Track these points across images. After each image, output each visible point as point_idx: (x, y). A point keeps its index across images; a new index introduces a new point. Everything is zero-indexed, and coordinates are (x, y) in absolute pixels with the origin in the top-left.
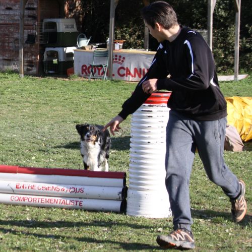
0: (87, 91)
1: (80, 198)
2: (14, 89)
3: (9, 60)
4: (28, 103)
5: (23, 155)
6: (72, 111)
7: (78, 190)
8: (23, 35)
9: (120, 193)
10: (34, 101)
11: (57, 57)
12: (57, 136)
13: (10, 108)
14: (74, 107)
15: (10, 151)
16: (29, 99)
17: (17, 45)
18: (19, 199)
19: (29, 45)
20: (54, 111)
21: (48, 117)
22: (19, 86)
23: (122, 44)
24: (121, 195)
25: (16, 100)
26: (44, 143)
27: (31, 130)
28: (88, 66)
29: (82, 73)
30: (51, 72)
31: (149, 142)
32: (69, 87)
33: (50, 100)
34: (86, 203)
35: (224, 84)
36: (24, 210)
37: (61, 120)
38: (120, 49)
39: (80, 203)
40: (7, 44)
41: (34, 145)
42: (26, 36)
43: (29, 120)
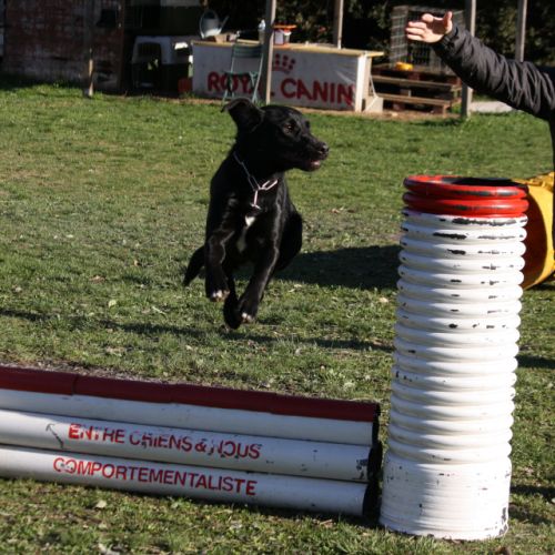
0: (221, 128)
1: (248, 472)
2: (72, 118)
3: (63, 60)
4: (100, 154)
5: (89, 293)
6: (194, 174)
7: (242, 451)
8: (93, 9)
9: (362, 463)
10: (113, 148)
11: (159, 55)
12: (164, 239)
13: (62, 165)
14: (198, 164)
15: (58, 279)
16: (102, 144)
17: (80, 29)
18: (79, 468)
19: (102, 31)
20: (157, 172)
21: (143, 189)
22: (80, 114)
23: (288, 34)
24: (365, 469)
25: (75, 145)
26: (137, 257)
27: (107, 222)
28: (221, 75)
29: (210, 89)
30: (146, 85)
31: (453, 326)
32: (183, 118)
33: (147, 148)
34: (267, 488)
35: (492, 119)
36: (90, 507)
37: (171, 197)
38: (284, 42)
39: (249, 488)
40: (59, 28)
41: (114, 261)
42: (97, 12)
43: (102, 196)
